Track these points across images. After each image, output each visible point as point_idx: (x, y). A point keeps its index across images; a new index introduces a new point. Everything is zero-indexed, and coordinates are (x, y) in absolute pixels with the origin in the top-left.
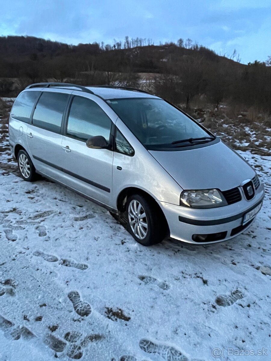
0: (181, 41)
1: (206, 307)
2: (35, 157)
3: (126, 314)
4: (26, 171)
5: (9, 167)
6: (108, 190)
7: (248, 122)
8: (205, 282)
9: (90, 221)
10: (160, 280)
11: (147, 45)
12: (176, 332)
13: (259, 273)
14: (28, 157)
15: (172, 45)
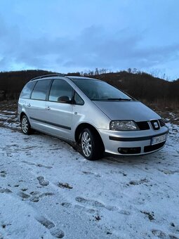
0: (130, 70)
1: (122, 185)
2: (31, 118)
3: (70, 186)
4: (25, 128)
5: (17, 129)
6: (70, 129)
7: (170, 110)
8: (125, 175)
9: (59, 150)
10: (96, 174)
11: (109, 72)
12: (100, 194)
13: (163, 173)
14: (27, 119)
15: (124, 72)
